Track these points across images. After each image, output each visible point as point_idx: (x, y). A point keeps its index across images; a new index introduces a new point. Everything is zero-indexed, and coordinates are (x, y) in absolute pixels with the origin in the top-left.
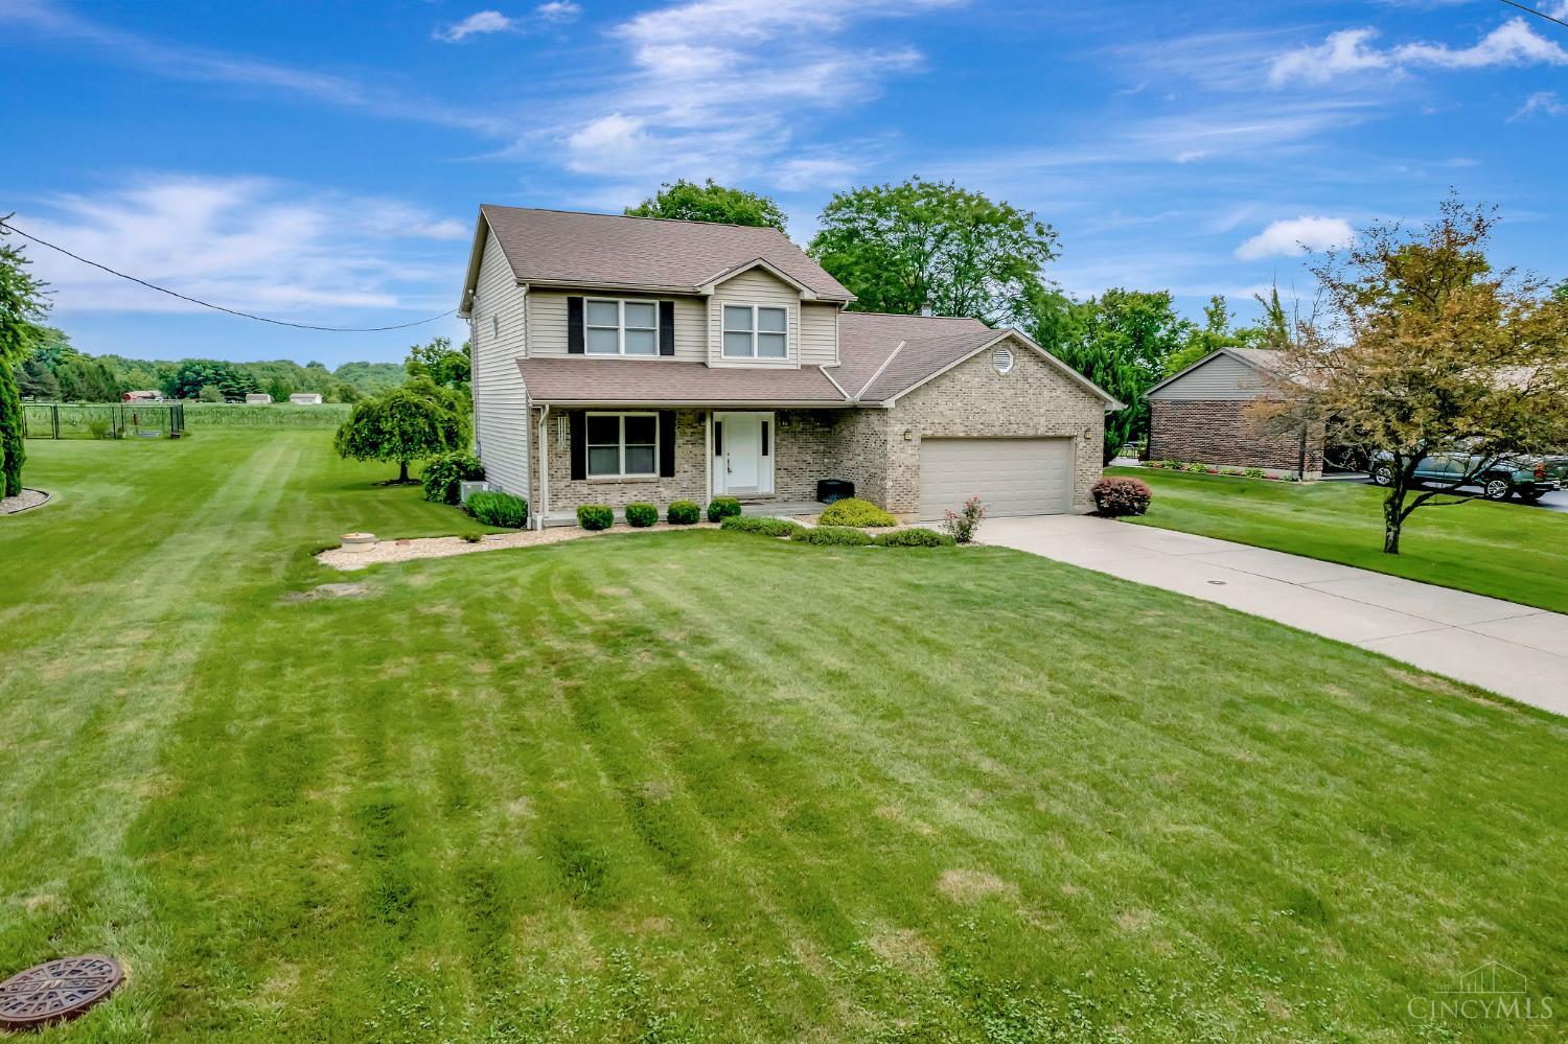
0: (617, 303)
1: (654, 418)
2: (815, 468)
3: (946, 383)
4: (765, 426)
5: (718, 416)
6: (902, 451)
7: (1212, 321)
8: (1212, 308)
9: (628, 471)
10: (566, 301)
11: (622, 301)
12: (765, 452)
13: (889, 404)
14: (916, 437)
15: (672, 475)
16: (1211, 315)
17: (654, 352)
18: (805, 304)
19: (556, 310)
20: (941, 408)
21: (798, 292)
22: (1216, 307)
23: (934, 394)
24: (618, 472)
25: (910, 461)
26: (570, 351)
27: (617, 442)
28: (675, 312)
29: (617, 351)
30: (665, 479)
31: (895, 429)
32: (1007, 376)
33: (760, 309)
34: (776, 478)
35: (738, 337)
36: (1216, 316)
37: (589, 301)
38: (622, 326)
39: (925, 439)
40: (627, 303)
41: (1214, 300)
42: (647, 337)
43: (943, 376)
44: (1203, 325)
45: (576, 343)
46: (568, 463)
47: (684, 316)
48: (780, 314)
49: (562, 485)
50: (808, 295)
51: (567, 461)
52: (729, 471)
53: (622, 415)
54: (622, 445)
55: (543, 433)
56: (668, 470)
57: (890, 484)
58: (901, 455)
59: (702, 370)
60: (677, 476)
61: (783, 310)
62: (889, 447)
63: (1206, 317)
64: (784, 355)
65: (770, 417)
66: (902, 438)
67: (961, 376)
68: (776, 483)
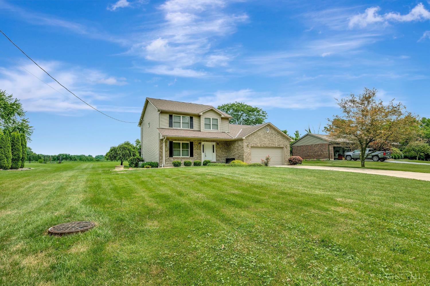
0: (180, 116)
1: (188, 143)
2: (225, 156)
3: (255, 134)
4: (213, 145)
5: (203, 143)
6: (247, 149)
7: (296, 136)
8: (296, 133)
9: (182, 156)
10: (169, 115)
11: (181, 116)
12: (213, 152)
13: (244, 138)
14: (250, 146)
15: (193, 157)
16: (296, 135)
17: (189, 128)
18: (222, 118)
19: (166, 117)
20: (255, 140)
21: (220, 115)
22: (297, 133)
23: (253, 136)
24: (180, 156)
25: (249, 152)
26: (169, 127)
27: (180, 148)
28: (193, 119)
29: (180, 127)
30: (191, 157)
31: (245, 144)
32: (268, 133)
33: (212, 119)
34: (216, 158)
35: (207, 125)
36: (297, 135)
37: (174, 116)
38: (181, 122)
39: (252, 147)
40: (182, 117)
41: (296, 132)
42: (187, 125)
43: (255, 132)
44: (294, 137)
45: (171, 125)
46: (169, 153)
47: (195, 120)
48: (216, 120)
49: (167, 158)
50: (223, 116)
51: (168, 153)
52: (206, 156)
53: (181, 142)
54: (181, 149)
55: (164, 144)
56: (192, 155)
57: (245, 157)
58: (247, 150)
59: (200, 132)
60: (194, 157)
61: (217, 119)
62: (244, 148)
63: (295, 135)
64: (218, 129)
65: (214, 143)
66: (246, 146)
67: (259, 133)
68: (216, 159)
